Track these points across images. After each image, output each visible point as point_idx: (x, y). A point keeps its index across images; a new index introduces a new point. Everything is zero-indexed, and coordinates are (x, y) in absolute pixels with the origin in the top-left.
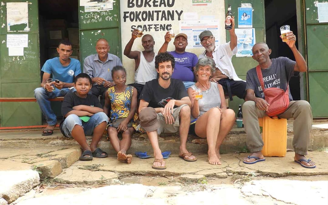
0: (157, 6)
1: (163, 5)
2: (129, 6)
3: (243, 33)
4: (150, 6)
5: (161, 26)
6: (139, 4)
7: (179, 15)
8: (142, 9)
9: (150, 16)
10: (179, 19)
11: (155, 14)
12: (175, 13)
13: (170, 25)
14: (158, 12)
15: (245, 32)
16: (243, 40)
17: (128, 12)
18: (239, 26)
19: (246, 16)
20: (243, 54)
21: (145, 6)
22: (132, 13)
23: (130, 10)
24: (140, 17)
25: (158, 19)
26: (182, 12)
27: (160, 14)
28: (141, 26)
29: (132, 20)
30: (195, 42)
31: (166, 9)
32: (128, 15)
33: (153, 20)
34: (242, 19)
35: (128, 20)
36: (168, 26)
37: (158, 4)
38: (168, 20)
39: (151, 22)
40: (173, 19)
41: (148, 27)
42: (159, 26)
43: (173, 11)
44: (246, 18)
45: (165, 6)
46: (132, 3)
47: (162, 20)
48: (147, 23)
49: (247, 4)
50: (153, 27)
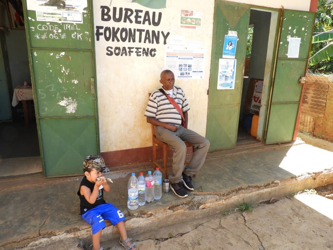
0: (139, 23)
1: (147, 22)
2: (103, 19)
3: (226, 64)
4: (131, 22)
5: (144, 49)
6: (117, 17)
7: (165, 37)
8: (121, 25)
9: (130, 35)
10: (165, 43)
11: (137, 34)
12: (161, 34)
13: (154, 50)
14: (141, 31)
15: (227, 63)
16: (225, 72)
17: (102, 28)
18: (224, 56)
19: (231, 45)
20: (224, 86)
21: (125, 21)
22: (107, 29)
23: (105, 24)
24: (118, 35)
25: (140, 41)
26: (168, 34)
27: (144, 34)
28: (119, 49)
29: (107, 39)
30: (180, 72)
31: (151, 28)
32: (102, 31)
33: (134, 41)
34: (227, 49)
35: (102, 37)
36: (152, 50)
37: (141, 20)
38: (153, 43)
39: (131, 44)
40: (158, 42)
41: (128, 50)
42: (141, 50)
43: (159, 32)
44: (231, 48)
45: (150, 24)
46: (107, 14)
47: (145, 42)
48: (127, 44)
49: (233, 32)
50: (134, 50)
